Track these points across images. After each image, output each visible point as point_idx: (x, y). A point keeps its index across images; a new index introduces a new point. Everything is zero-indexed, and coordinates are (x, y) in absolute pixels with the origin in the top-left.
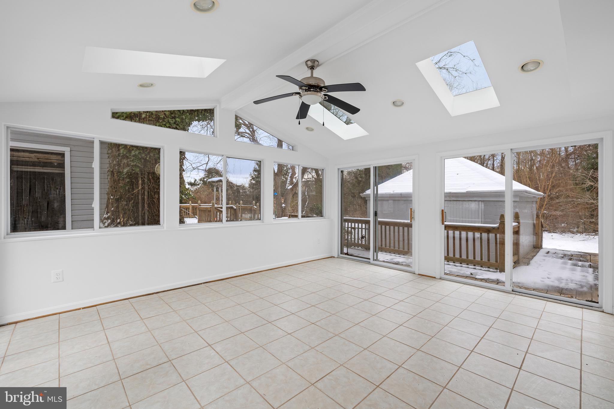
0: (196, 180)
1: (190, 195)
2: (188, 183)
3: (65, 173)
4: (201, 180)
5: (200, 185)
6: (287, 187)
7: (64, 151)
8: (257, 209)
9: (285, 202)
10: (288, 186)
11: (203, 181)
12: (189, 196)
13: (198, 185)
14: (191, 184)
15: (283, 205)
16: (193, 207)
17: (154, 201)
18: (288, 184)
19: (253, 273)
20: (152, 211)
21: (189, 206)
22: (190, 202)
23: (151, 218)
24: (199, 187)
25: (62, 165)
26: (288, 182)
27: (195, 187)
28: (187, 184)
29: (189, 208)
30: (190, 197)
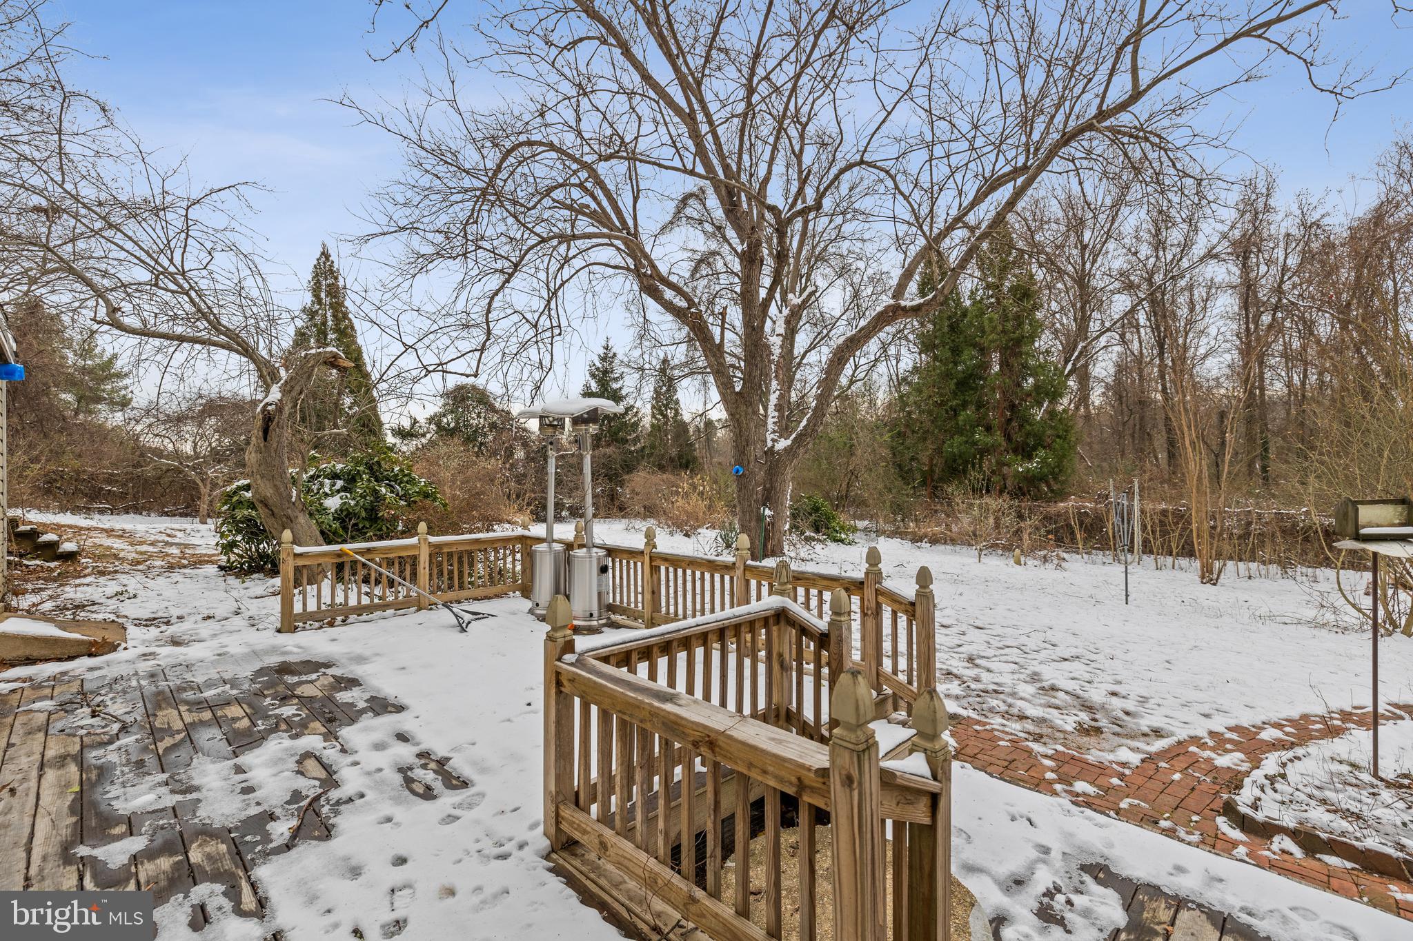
0: (416, 422)
1: (412, 481)
2: (393, 430)
4: (430, 420)
5: (428, 436)
10: (773, 440)
11: (438, 425)
12: (409, 486)
13: (424, 435)
14: (402, 433)
16: (436, 550)
18: (774, 432)
21: (413, 547)
22: (422, 526)
24: (424, 441)
26: (771, 426)
27: (415, 443)
28: (389, 432)
29: (414, 560)
30: (412, 489)
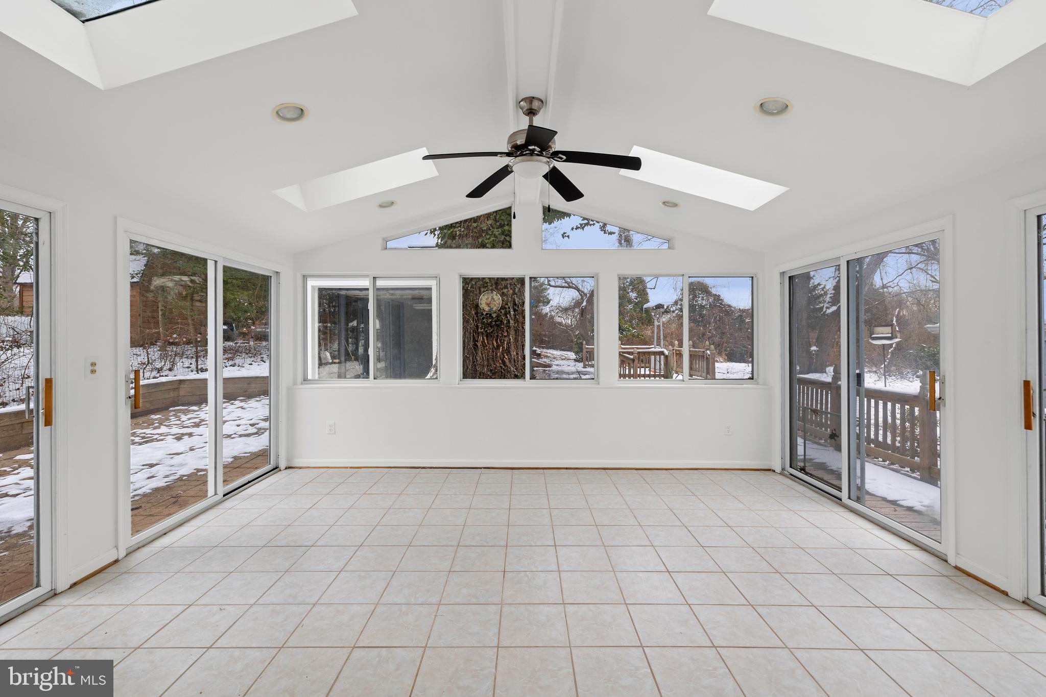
3: (432, 310)
6: (824, 310)
7: (431, 286)
8: (710, 356)
9: (819, 343)
15: (814, 348)
17: (477, 346)
19: (567, 468)
20: (474, 358)
23: (472, 367)
25: (429, 301)
